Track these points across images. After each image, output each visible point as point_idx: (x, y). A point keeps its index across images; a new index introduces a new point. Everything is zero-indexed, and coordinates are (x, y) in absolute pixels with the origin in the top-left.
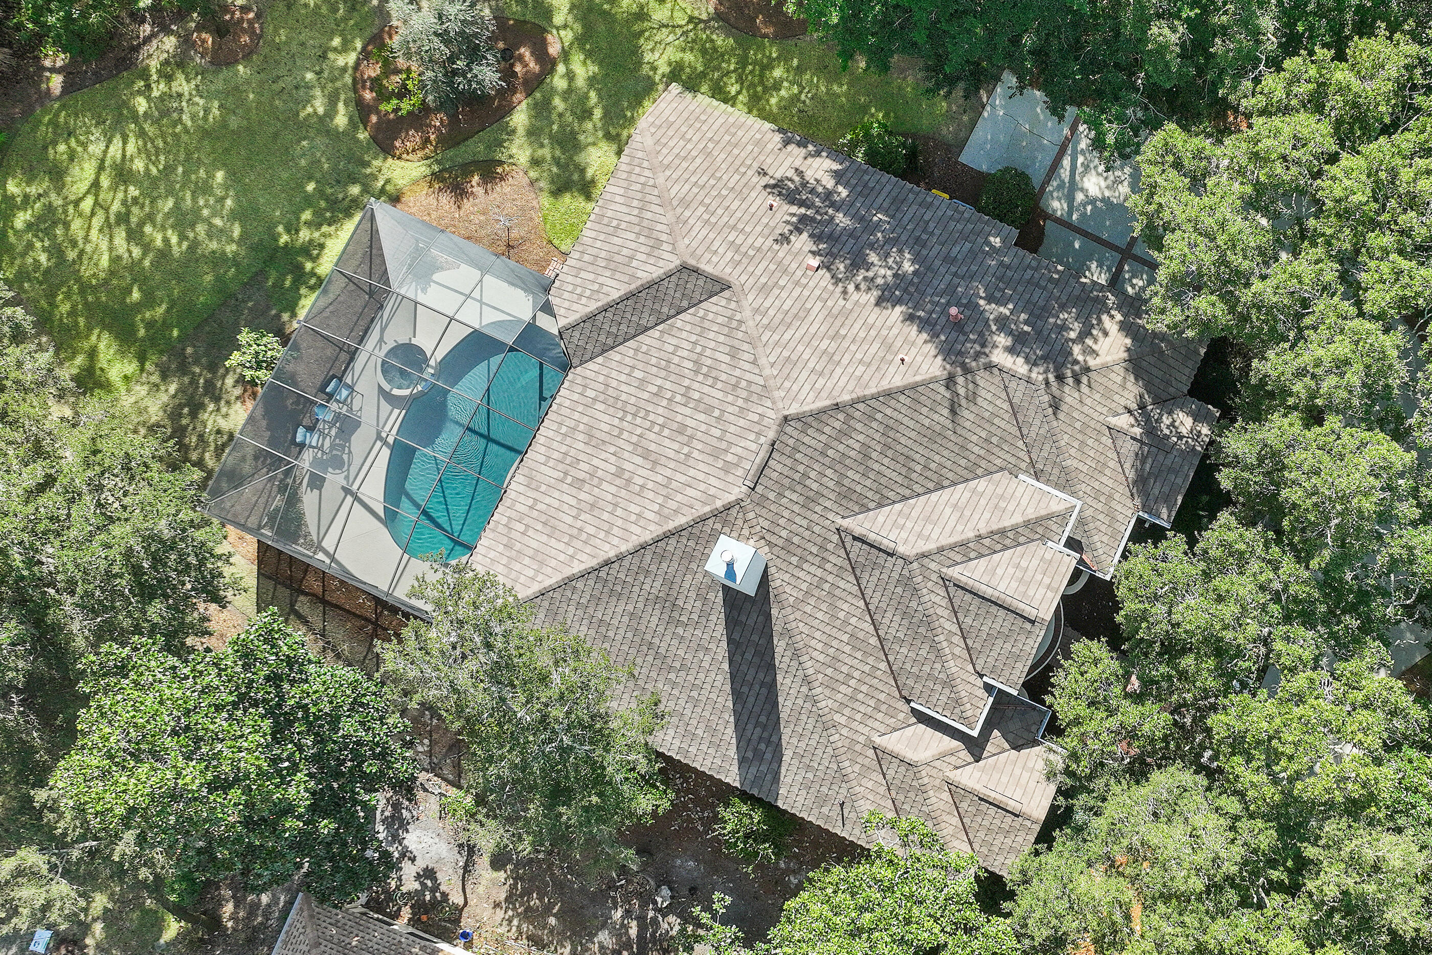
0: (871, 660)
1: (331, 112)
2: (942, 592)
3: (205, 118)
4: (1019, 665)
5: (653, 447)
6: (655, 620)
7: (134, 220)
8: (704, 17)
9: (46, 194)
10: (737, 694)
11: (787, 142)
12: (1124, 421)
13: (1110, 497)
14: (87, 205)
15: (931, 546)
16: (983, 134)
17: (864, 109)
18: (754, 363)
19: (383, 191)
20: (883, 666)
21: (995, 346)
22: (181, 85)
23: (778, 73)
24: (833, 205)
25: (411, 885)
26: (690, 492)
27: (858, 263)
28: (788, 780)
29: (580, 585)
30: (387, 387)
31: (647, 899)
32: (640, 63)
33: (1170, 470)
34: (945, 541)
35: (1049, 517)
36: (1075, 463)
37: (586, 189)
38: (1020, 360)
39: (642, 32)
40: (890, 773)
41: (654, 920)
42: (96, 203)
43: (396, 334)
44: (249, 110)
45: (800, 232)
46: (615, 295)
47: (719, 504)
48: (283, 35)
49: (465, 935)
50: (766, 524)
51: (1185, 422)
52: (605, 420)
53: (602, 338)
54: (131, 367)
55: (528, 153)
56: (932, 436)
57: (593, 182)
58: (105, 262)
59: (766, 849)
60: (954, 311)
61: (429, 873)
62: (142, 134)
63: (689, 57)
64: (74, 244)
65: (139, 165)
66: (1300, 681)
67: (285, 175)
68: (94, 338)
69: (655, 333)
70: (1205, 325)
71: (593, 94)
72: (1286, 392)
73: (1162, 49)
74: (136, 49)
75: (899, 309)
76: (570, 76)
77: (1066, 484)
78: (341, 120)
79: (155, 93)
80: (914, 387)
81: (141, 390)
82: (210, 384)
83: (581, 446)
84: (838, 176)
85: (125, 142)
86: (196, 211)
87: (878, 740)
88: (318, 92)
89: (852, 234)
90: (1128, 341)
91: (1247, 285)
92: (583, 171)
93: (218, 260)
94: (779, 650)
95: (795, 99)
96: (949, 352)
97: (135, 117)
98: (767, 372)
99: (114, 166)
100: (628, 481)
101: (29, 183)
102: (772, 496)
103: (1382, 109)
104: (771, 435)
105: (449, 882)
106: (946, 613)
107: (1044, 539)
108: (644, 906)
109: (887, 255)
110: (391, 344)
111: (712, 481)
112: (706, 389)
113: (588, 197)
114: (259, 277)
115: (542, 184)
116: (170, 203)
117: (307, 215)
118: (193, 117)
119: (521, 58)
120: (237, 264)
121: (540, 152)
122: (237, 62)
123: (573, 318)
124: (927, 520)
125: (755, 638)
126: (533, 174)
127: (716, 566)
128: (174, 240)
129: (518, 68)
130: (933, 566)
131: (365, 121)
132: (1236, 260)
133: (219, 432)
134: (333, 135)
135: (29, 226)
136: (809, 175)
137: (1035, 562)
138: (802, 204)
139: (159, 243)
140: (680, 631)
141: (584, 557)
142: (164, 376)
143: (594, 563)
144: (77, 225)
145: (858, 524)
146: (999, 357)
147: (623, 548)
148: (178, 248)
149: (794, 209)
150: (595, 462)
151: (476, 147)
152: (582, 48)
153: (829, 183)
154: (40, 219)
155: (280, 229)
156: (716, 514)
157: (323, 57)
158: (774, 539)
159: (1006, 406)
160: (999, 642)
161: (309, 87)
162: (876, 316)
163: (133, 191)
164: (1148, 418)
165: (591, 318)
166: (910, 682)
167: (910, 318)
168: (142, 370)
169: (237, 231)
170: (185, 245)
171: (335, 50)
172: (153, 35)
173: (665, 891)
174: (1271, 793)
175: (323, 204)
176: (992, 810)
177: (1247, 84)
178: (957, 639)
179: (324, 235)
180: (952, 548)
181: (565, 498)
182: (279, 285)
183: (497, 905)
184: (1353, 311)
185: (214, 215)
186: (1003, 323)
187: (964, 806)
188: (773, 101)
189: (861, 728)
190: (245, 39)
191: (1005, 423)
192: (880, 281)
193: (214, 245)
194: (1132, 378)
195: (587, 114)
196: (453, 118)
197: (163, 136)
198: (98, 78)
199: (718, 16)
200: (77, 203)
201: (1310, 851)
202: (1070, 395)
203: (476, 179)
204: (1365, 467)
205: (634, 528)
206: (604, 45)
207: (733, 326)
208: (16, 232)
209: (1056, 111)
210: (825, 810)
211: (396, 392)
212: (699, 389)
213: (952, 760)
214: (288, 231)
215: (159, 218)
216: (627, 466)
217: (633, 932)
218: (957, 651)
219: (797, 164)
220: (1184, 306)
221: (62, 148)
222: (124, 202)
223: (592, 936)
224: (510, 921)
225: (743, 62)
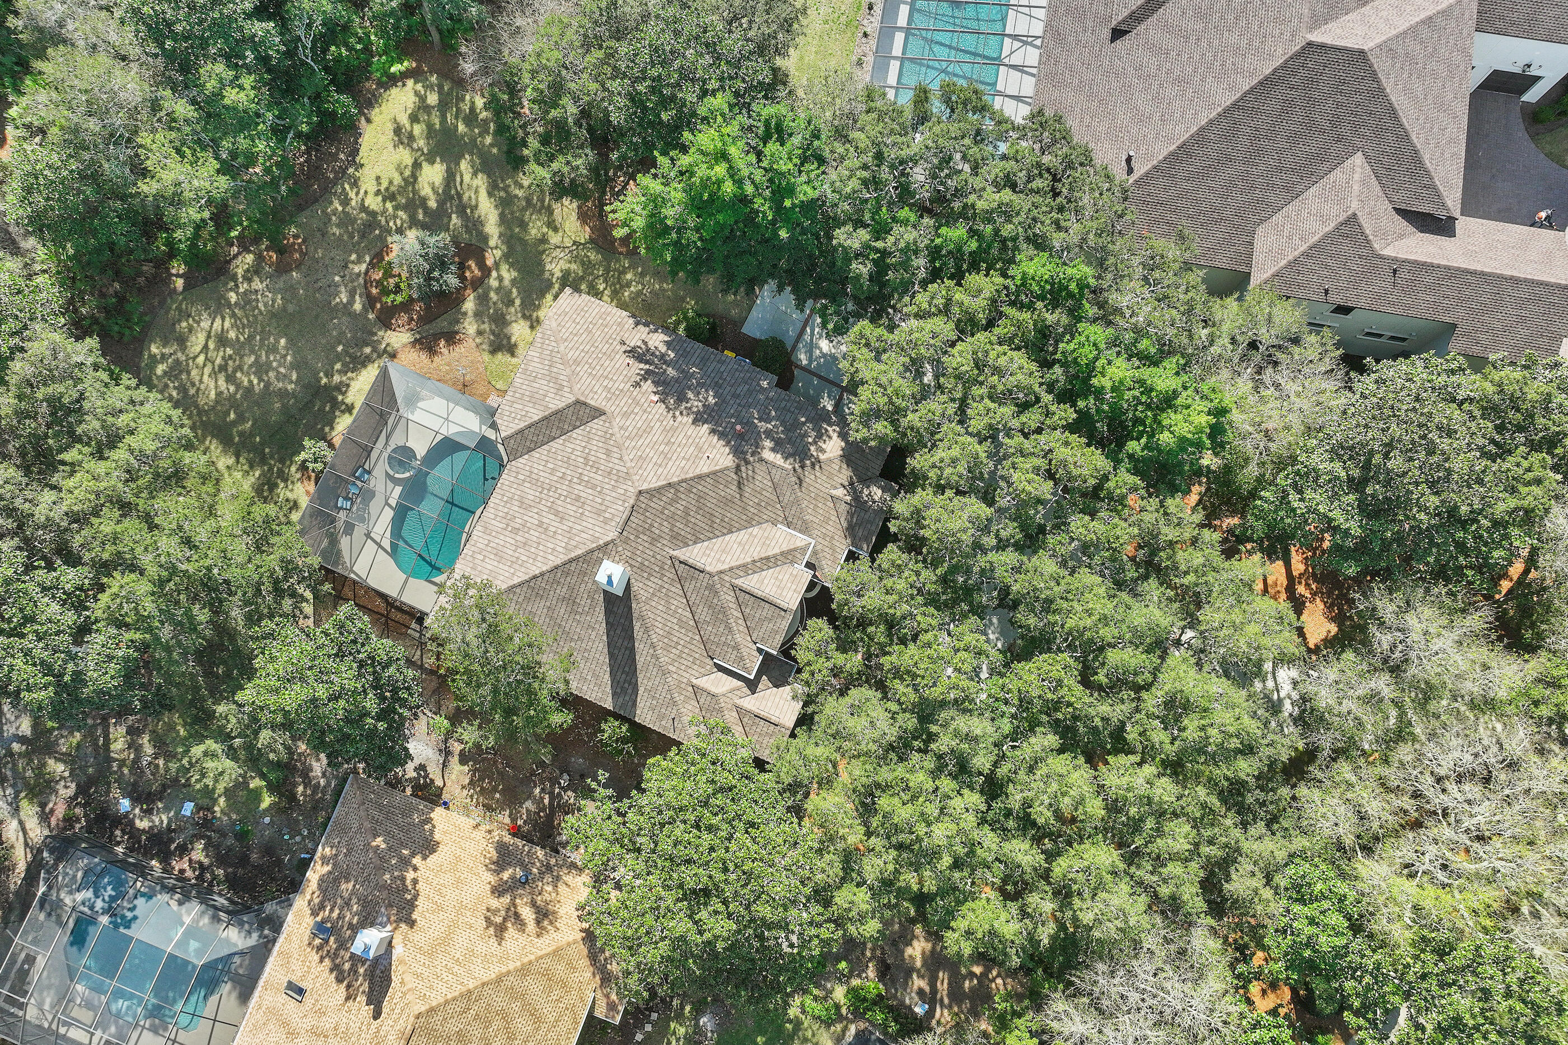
0: (690, 634)
1: (351, 301)
2: (732, 594)
3: (273, 306)
4: (778, 637)
5: (560, 509)
6: (562, 611)
7: (230, 369)
8: (583, 241)
9: (175, 353)
10: (611, 655)
11: (637, 324)
12: (840, 492)
13: (832, 537)
14: (201, 359)
15: (726, 567)
16: (755, 314)
17: (683, 299)
18: (621, 459)
19: (385, 351)
20: (697, 637)
21: (763, 448)
22: (257, 284)
23: (629, 276)
24: (665, 362)
25: (411, 774)
26: (583, 535)
27: (682, 398)
28: (642, 705)
29: (518, 590)
30: (391, 473)
31: (554, 781)
32: (543, 271)
33: (868, 521)
34: (733, 564)
35: (795, 550)
36: (811, 518)
37: (511, 349)
38: (779, 456)
39: (544, 251)
40: (702, 701)
41: (559, 794)
42: (206, 359)
43: (397, 440)
44: (299, 301)
45: (646, 380)
46: (536, 418)
47: (601, 542)
48: (320, 253)
49: (445, 803)
50: (629, 554)
51: (877, 493)
52: (531, 493)
53: (528, 443)
54: (231, 461)
55: (475, 327)
56: (728, 502)
57: (515, 345)
58: (213, 395)
59: (629, 747)
60: (738, 427)
61: (422, 767)
62: (233, 315)
63: (574, 267)
64: (193, 385)
65: (232, 335)
66: (929, 637)
67: (324, 341)
68: (207, 443)
69: (560, 441)
70: (882, 439)
71: (514, 290)
72: (926, 478)
73: (858, 277)
74: (229, 262)
75: (706, 426)
76: (500, 279)
77: (805, 530)
78: (358, 306)
79: (241, 290)
80: (715, 473)
81: (238, 475)
82: (281, 472)
83: (516, 509)
84: (668, 344)
85: (223, 320)
86: (269, 364)
87: (694, 681)
88: (343, 289)
89: (677, 380)
90: (843, 444)
91: (905, 416)
92: (509, 338)
93: (283, 394)
94: (636, 628)
95: (639, 293)
96: (738, 452)
97: (229, 305)
98: (629, 464)
99: (217, 336)
100: (546, 529)
101: (164, 346)
102: (632, 537)
103: (981, 316)
104: (632, 502)
105: (434, 772)
106: (734, 606)
107: (792, 562)
108: (552, 786)
109: (699, 393)
110: (393, 446)
111: (597, 529)
112: (592, 475)
113: (513, 355)
114: (308, 405)
115: (484, 347)
116: (253, 358)
117: (338, 366)
118: (266, 305)
119: (469, 267)
120: (295, 397)
121: (482, 327)
122: (292, 270)
123: (509, 432)
124: (723, 551)
125: (622, 621)
126: (478, 340)
127: (601, 578)
128: (255, 381)
129: (468, 274)
130: (726, 578)
131: (373, 308)
132: (898, 402)
133: (287, 500)
134: (352, 315)
135: (165, 373)
136: (651, 344)
137: (787, 576)
138: (647, 362)
139: (246, 383)
140: (578, 617)
141: (520, 574)
142: (251, 467)
143: (527, 577)
144: (194, 373)
145: (682, 554)
146: (768, 455)
147: (544, 569)
148: (258, 387)
149: (642, 366)
150: (526, 518)
151: (442, 324)
152: (507, 262)
153: (663, 349)
154: (172, 368)
155: (322, 374)
156: (599, 548)
157: (346, 267)
158: (633, 563)
159: (770, 484)
160: (766, 623)
161: (337, 286)
162: (692, 430)
163: (229, 351)
164: (855, 491)
165: (521, 432)
166: (714, 647)
167: (713, 431)
168: (238, 462)
169: (294, 377)
170: (262, 385)
171: (353, 262)
172: (239, 253)
173: (566, 776)
174: (913, 697)
175: (348, 359)
176: (762, 722)
177: (907, 299)
178: (741, 622)
179: (349, 379)
180: (738, 567)
181: (508, 539)
182: (321, 410)
183: (463, 787)
184: (963, 431)
185: (280, 365)
186: (768, 434)
187: (745, 720)
188: (626, 294)
189: (684, 674)
190: (297, 256)
191: (769, 494)
192: (695, 409)
193: (281, 385)
194: (845, 466)
195: (511, 303)
196: (428, 308)
197: (247, 317)
198: (206, 281)
199: (592, 241)
200: (195, 358)
201: (934, 728)
202: (809, 476)
203: (442, 343)
204: (965, 517)
205: (550, 557)
206: (521, 259)
207: (607, 437)
208: (158, 377)
209: (800, 306)
210: (663, 723)
211: (397, 476)
212: (588, 474)
213: (738, 693)
214: (327, 376)
215: (246, 367)
216: (545, 520)
217: (546, 801)
218: (741, 628)
219: (643, 337)
220: (869, 428)
221: (184, 324)
222: (223, 358)
223: (521, 804)
224: (472, 797)
225: (607, 270)
